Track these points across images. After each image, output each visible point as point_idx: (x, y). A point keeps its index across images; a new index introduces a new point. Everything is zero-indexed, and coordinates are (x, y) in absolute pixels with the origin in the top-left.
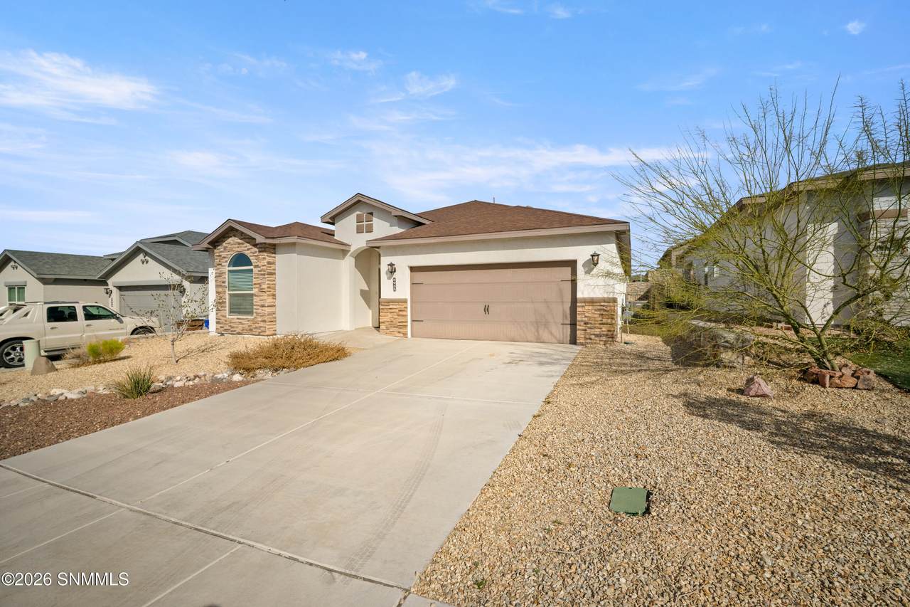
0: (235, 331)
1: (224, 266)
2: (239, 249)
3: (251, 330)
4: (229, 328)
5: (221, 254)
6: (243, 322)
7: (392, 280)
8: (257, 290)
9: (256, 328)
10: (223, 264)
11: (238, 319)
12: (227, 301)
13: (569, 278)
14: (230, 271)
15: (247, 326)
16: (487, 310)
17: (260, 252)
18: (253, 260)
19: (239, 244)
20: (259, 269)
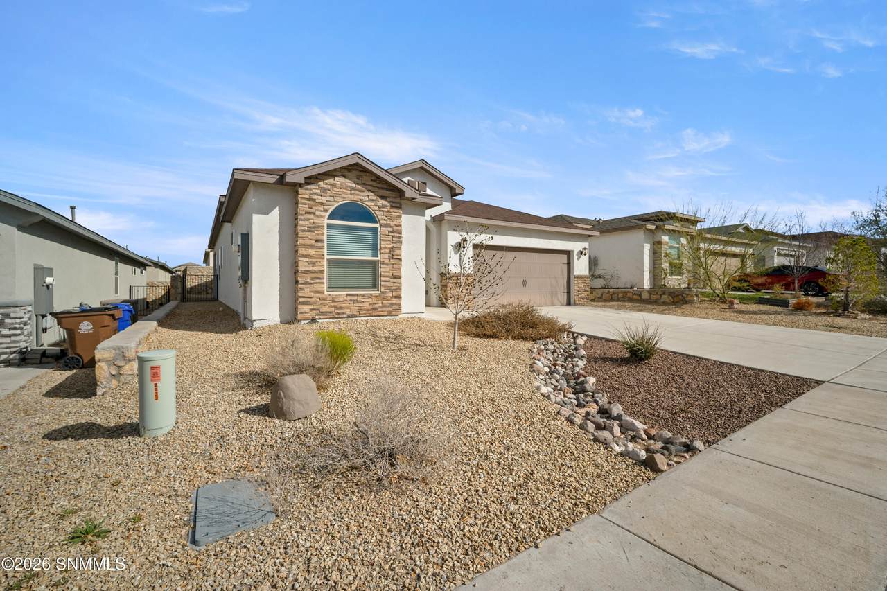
0: (343, 313)
1: (322, 216)
2: (352, 197)
3: (374, 309)
4: (332, 309)
5: (314, 197)
6: (359, 299)
7: (458, 254)
8: (386, 256)
9: (384, 306)
10: (317, 213)
11: (348, 295)
12: (325, 268)
13: (566, 262)
14: (329, 226)
15: (368, 304)
16: (525, 282)
17: (392, 207)
18: (380, 215)
19: (352, 189)
20: (391, 229)
